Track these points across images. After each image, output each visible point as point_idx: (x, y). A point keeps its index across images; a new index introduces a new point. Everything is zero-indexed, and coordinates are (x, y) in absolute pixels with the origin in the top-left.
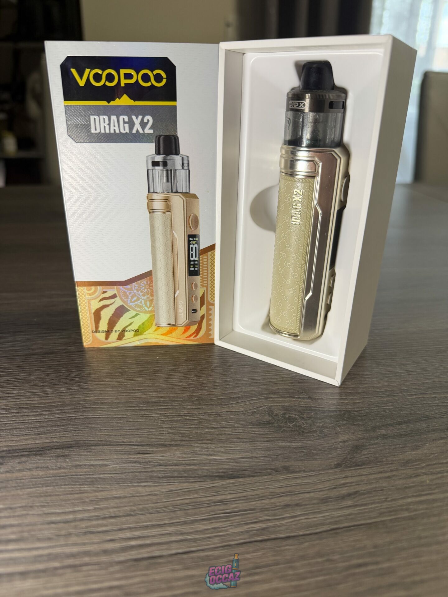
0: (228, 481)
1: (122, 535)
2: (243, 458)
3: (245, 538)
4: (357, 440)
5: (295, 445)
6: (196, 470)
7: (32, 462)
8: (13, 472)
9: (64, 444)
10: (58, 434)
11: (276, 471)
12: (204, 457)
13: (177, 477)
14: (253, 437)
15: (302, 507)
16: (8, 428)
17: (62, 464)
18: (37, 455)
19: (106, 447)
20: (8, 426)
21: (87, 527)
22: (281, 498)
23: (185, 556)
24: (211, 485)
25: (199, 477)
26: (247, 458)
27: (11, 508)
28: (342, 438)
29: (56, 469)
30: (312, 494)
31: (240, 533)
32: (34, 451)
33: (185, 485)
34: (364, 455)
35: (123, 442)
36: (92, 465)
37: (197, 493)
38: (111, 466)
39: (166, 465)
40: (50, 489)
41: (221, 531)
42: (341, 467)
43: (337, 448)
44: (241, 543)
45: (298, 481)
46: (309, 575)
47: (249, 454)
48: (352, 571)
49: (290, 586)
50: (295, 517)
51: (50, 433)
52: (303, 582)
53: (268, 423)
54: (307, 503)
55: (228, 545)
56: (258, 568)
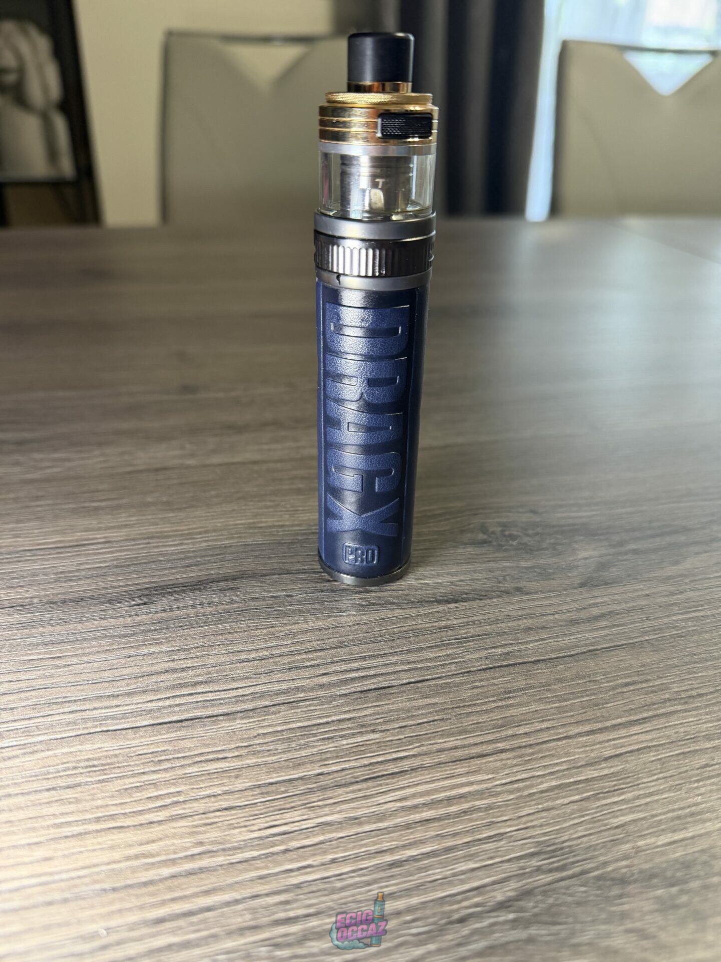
0: (450, 606)
1: (334, 668)
2: (462, 581)
3: (488, 664)
4: (600, 557)
5: (523, 564)
6: (406, 595)
7: (190, 598)
8: (171, 611)
9: (227, 575)
10: (214, 564)
11: (507, 593)
13: (385, 604)
14: (469, 558)
15: (549, 630)
16: (142, 561)
17: (233, 598)
18: (194, 589)
19: (285, 576)
20: (140, 560)
21: (289, 663)
22: (520, 621)
23: (420, 685)
24: (431, 611)
25: (413, 603)
26: (466, 580)
27: (185, 650)
28: (582, 554)
29: (227, 604)
30: (557, 616)
31: (480, 659)
32: (190, 586)
33: (398, 612)
34: (612, 573)
35: (305, 569)
36: (273, 597)
37: (415, 620)
38: (298, 597)
40: (227, 626)
41: (456, 658)
42: (586, 586)
43: (577, 567)
44: (484, 669)
45: (537, 603)
46: (571, 696)
47: (468, 576)
48: (620, 690)
49: (552, 708)
50: (542, 640)
51: (203, 564)
52: (566, 703)
53: (484, 542)
54: (552, 625)
55: (468, 672)
56: (510, 692)
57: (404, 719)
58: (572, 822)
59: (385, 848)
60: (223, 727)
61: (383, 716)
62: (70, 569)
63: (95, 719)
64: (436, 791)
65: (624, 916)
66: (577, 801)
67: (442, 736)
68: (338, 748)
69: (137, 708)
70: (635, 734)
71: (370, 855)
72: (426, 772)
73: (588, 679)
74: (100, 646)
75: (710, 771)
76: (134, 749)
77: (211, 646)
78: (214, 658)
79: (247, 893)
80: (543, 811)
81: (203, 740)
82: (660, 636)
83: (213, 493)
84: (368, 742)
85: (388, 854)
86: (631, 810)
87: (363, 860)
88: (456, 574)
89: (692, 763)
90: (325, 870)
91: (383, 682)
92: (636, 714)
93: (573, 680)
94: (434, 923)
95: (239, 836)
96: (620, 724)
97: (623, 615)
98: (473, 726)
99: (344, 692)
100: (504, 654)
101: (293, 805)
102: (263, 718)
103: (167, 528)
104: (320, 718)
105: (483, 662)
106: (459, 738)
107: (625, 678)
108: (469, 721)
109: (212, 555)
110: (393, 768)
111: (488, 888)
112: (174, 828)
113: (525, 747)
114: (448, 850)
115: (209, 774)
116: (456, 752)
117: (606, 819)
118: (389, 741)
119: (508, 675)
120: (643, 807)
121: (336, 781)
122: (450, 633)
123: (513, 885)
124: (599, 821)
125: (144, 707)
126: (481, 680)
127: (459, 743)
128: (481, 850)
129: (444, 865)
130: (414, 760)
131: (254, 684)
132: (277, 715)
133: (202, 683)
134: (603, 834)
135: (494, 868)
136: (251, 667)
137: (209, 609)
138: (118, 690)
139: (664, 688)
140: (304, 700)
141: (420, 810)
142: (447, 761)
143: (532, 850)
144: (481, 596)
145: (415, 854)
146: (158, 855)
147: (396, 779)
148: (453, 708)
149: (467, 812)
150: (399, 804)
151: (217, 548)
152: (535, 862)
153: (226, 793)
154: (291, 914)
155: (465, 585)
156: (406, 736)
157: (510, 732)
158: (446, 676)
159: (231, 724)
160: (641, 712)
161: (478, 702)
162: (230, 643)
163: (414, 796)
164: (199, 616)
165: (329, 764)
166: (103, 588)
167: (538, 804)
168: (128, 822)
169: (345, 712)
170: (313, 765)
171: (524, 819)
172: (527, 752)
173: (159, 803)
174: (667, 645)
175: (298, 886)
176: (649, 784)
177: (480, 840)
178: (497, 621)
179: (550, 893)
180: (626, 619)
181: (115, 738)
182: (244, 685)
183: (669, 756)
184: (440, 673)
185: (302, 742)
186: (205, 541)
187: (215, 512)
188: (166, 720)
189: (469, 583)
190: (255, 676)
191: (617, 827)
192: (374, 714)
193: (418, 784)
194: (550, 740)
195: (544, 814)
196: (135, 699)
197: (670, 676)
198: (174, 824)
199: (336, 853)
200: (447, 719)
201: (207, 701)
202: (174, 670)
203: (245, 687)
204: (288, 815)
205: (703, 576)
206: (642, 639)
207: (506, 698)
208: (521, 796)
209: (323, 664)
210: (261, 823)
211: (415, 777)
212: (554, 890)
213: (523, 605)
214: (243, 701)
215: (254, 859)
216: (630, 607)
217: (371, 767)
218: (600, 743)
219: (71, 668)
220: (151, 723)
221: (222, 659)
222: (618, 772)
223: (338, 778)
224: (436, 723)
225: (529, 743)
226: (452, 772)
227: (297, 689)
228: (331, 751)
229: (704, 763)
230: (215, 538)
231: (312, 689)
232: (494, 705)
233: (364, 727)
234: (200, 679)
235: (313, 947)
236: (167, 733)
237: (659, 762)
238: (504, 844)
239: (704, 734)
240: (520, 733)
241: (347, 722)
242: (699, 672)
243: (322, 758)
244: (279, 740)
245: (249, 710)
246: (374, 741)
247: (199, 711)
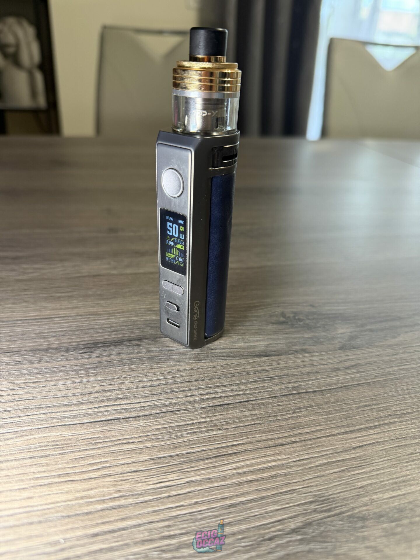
0: (264, 358)
1: (197, 392)
2: (271, 344)
4: (351, 332)
5: (306, 336)
6: (239, 352)
7: (113, 350)
8: (102, 357)
9: (135, 337)
10: (127, 331)
11: (297, 352)
12: (243, 344)
13: (226, 356)
14: (275, 332)
15: (321, 374)
16: (86, 328)
17: (138, 350)
18: (116, 345)
20: (85, 327)
21: (171, 389)
22: (305, 368)
23: (246, 403)
24: (253, 361)
26: (274, 344)
27: (110, 380)
28: (340, 331)
29: (135, 354)
30: (326, 366)
31: (281, 389)
32: (114, 343)
33: (234, 361)
34: (358, 342)
36: (161, 350)
37: (243, 366)
38: (176, 351)
39: (216, 349)
40: (135, 366)
41: (267, 388)
42: (343, 349)
43: (337, 338)
44: (283, 395)
45: (314, 358)
46: (334, 412)
47: (275, 342)
48: (362, 409)
49: (323, 418)
50: (317, 379)
51: (120, 330)
52: (331, 416)
53: (284, 322)
54: (323, 371)
55: (275, 397)
56: (299, 409)
57: (237, 422)
58: (334, 484)
59: (226, 497)
60: (132, 424)
61: (225, 420)
62: (44, 331)
63: (58, 418)
64: (256, 464)
65: (364, 538)
66: (337, 472)
67: (259, 433)
68: (199, 438)
69: (82, 412)
70: (371, 434)
71: (217, 500)
72: (250, 453)
73: (343, 402)
74: (61, 376)
75: (414, 457)
76: (81, 436)
77: (125, 378)
78: (127, 385)
79: (146, 520)
80: (318, 477)
81: (121, 432)
82: (384, 378)
83: (127, 290)
84: (216, 436)
85: (228, 499)
86: (369, 478)
87: (213, 503)
88: (267, 340)
89: (404, 452)
90: (191, 508)
91: (225, 401)
92: (371, 423)
93: (335, 403)
94: (255, 540)
95: (141, 487)
96: (362, 429)
97: (364, 366)
98: (277, 428)
99: (202, 406)
100: (295, 387)
101: (173, 470)
102: (156, 420)
103: (100, 309)
104: (189, 421)
105: (283, 391)
106: (269, 434)
107: (365, 402)
108: (275, 425)
109: (126, 326)
110: (231, 451)
111: (286, 521)
112: (104, 482)
113: (307, 440)
114: (263, 498)
115: (124, 451)
116: (267, 442)
117: (355, 483)
118: (229, 435)
119: (297, 399)
120: (375, 476)
121: (198, 457)
122: (264, 374)
123: (300, 519)
124: (350, 484)
125: (86, 411)
126: (282, 402)
127: (269, 437)
128: (282, 499)
129: (261, 507)
130: (243, 446)
131: (151, 400)
132: (164, 419)
133: (120, 399)
134: (353, 491)
135: (290, 509)
136: (149, 390)
137: (124, 357)
138: (71, 401)
139: (388, 408)
140: (179, 410)
141: (247, 475)
142: (262, 447)
143: (311, 499)
144: (282, 353)
145: (243, 500)
146: (94, 497)
147: (233, 457)
148: (266, 417)
149: (274, 477)
150: (234, 471)
151: (129, 322)
152: (313, 507)
153: (134, 462)
154: (172, 533)
155: (272, 347)
156: (239, 432)
157: (299, 432)
158: (262, 399)
159: (137, 423)
160: (374, 422)
161: (280, 414)
162: (136, 376)
163: (243, 467)
164: (119, 360)
165: (194, 447)
166: (63, 343)
167: (315, 473)
168: (77, 478)
169: (203, 418)
170: (184, 447)
171: (307, 482)
172: (308, 443)
173: (95, 467)
174: (389, 384)
175: (176, 517)
176: (379, 463)
177: (281, 493)
178: (291, 368)
179: (322, 524)
180: (365, 368)
181: (70, 429)
182: (144, 401)
183: (390, 448)
184: (258, 397)
185: (178, 434)
186: (122, 317)
187: (128, 301)
188: (99, 420)
189: (275, 345)
190: (151, 396)
191: (360, 488)
192: (220, 419)
193: (246, 460)
194: (322, 437)
195: (318, 479)
196: (81, 407)
197: (391, 402)
198: (104, 480)
199: (198, 498)
200: (262, 423)
201: (123, 409)
202: (104, 391)
203: (145, 402)
204: (170, 476)
205: (409, 345)
206: (375, 380)
207: (296, 412)
208: (305, 468)
209: (190, 390)
210: (155, 480)
211: (244, 456)
212: (324, 522)
213: (306, 359)
214: (144, 410)
215: (150, 501)
216: (368, 362)
217: (218, 450)
218: (351, 439)
219: (44, 388)
220: (90, 421)
221: (132, 385)
222: (361, 456)
223: (199, 455)
224: (256, 425)
225: (310, 438)
226: (265, 453)
227: (175, 404)
228: (195, 440)
229: (411, 452)
230: (128, 316)
231: (184, 404)
232: (289, 416)
233: (214, 427)
234: (119, 396)
235: (184, 552)
236: (100, 427)
237: (384, 451)
238: (295, 496)
239: (410, 435)
240: (305, 432)
241: (204, 424)
242: (407, 400)
243: (190, 444)
244: (165, 433)
245: (147, 415)
246: (220, 435)
247: (119, 415)
